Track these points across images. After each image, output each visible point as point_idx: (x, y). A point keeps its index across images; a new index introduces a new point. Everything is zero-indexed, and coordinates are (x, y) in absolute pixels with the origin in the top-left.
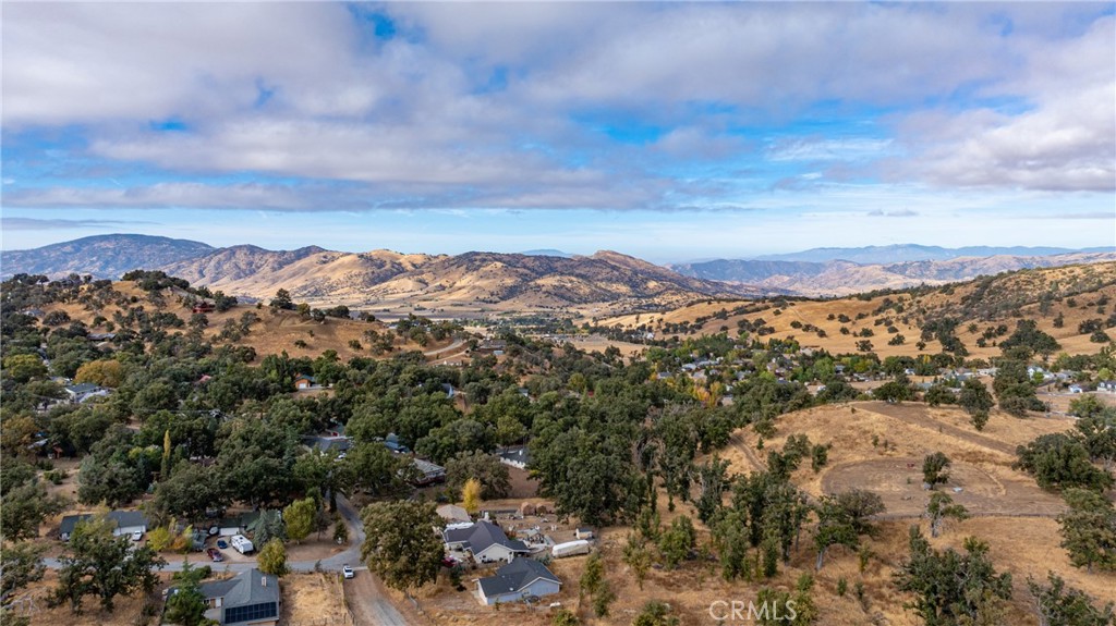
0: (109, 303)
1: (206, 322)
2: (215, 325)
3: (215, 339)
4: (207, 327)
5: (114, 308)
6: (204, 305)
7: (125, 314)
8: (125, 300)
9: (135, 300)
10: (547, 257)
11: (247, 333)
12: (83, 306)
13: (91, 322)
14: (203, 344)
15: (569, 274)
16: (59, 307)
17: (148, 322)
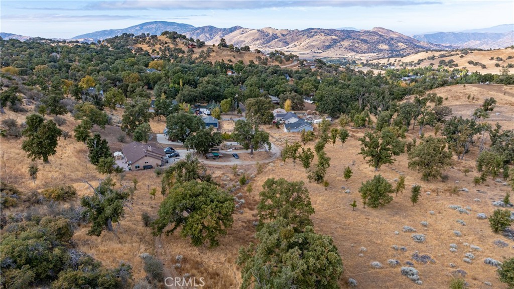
0: (157, 44)
1: (193, 52)
2: (196, 53)
3: (197, 58)
4: (194, 54)
5: (158, 46)
6: (192, 45)
7: (163, 48)
8: (163, 43)
9: (166, 43)
10: (347, 31)
11: (209, 56)
12: (147, 45)
13: (150, 51)
14: (193, 60)
15: (357, 39)
16: (139, 46)
17: (172, 51)
